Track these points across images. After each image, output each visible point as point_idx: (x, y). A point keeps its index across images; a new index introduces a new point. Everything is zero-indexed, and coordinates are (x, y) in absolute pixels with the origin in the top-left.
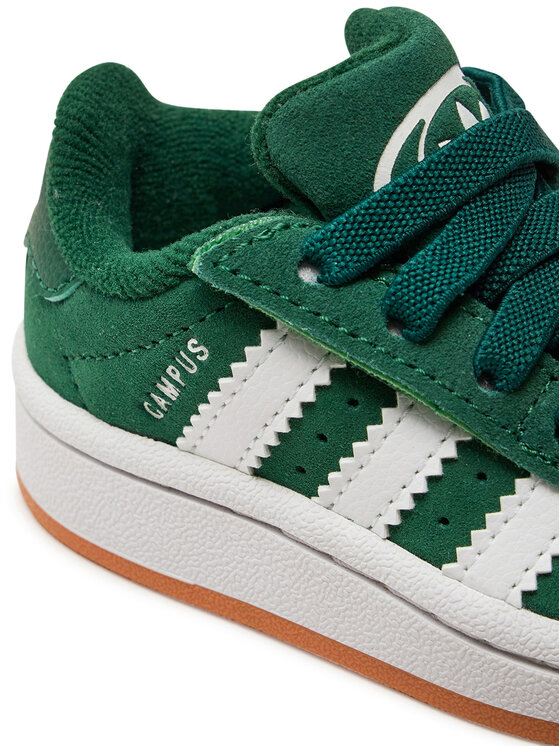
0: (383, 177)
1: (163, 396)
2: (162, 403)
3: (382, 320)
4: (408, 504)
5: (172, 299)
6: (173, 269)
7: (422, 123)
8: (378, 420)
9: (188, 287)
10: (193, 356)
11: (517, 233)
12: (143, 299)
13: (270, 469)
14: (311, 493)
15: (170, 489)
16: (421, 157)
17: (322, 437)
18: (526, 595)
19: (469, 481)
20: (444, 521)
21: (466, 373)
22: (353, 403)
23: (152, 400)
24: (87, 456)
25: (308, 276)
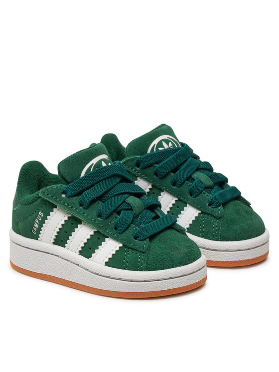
0: (83, 174)
1: (35, 227)
2: (35, 229)
3: (78, 205)
4: (83, 245)
5: (36, 203)
6: (36, 196)
7: (93, 164)
8: (77, 227)
9: (40, 200)
10: (40, 216)
11: (110, 190)
12: (30, 204)
13: (56, 242)
14: (64, 247)
15: (37, 250)
16: (91, 170)
17: (66, 232)
18: (106, 263)
19: (96, 239)
20: (90, 249)
21: (95, 215)
22: (72, 224)
23: (33, 229)
24: (20, 245)
25: (64, 196)
